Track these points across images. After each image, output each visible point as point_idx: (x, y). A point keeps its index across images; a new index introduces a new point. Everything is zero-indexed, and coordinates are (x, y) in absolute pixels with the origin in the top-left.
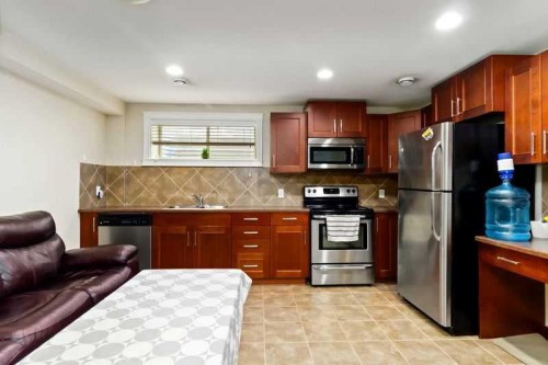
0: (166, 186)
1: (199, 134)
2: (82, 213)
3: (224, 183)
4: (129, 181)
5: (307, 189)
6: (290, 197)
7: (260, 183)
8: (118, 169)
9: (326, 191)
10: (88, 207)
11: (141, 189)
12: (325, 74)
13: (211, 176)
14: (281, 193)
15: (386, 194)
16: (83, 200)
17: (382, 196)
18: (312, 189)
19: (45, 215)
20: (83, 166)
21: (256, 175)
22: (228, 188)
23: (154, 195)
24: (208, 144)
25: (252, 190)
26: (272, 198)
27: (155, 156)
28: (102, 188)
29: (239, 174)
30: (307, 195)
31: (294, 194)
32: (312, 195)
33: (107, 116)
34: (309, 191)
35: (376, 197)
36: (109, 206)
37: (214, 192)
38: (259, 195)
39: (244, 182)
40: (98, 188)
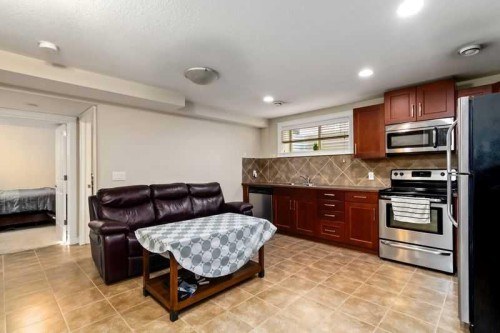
0: (290, 170)
1: (314, 132)
2: (244, 186)
3: (325, 168)
4: (271, 167)
5: (393, 172)
6: (379, 180)
7: (353, 167)
8: (265, 160)
9: (414, 174)
10: (248, 182)
11: (277, 173)
12: (366, 73)
13: (317, 162)
14: (371, 175)
16: (244, 178)
18: (399, 172)
19: (217, 184)
20: (244, 159)
21: (349, 161)
22: (329, 172)
23: (284, 176)
24: (320, 139)
25: (346, 172)
26: (364, 179)
27: (284, 151)
28: (258, 172)
29: (336, 161)
30: (394, 177)
31: (383, 177)
32: (399, 177)
33: (260, 129)
34: (396, 174)
36: (262, 182)
37: (318, 174)
38: (352, 178)
39: (340, 167)
40: (255, 172)
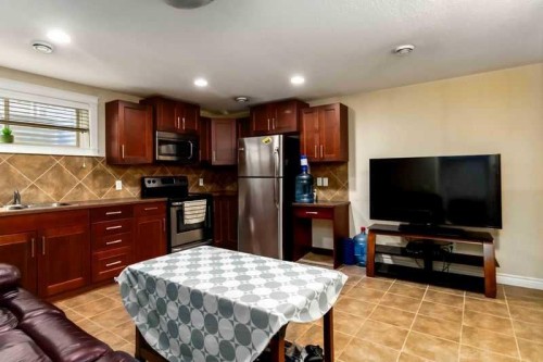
3: (47, 175)
5: (146, 180)
6: (128, 189)
7: (95, 175)
13: (27, 166)
14: (119, 184)
15: (204, 182)
17: (201, 184)
18: (152, 180)
21: (91, 166)
22: (54, 181)
24: (7, 122)
25: (86, 182)
26: (109, 190)
29: (68, 164)
30: (148, 185)
31: (131, 186)
32: (152, 185)
34: (149, 182)
35: (198, 185)
37: (32, 187)
38: (95, 188)
39: (76, 174)
